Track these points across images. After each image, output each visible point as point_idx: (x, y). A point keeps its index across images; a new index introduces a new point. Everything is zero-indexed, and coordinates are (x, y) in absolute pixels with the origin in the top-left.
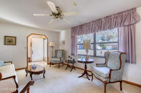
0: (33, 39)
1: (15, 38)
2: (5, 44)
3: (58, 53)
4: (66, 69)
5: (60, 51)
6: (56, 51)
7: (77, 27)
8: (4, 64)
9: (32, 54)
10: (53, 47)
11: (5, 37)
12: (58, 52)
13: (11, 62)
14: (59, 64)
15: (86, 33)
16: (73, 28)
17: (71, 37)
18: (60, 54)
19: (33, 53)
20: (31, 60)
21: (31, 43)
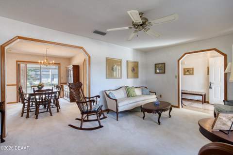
1: (164, 64)
2: (155, 73)
9: (210, 90)
11: (156, 64)
13: (155, 93)
19: (210, 87)
20: (207, 100)
21: (208, 68)
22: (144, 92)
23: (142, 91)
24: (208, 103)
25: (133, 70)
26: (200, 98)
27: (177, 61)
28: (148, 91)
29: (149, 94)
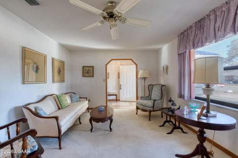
0: (121, 66)
1: (93, 67)
2: (83, 76)
3: (153, 91)
4: (163, 125)
5: (157, 86)
6: (151, 87)
7: (191, 27)
8: (78, 100)
9: (120, 90)
10: (145, 78)
11: (83, 67)
12: (154, 88)
13: (86, 98)
14: (150, 111)
15: (216, 38)
16: (182, 33)
17: (179, 55)
18: (157, 93)
19: (120, 88)
20: (118, 99)
21: (119, 74)
22: (74, 99)
23: (71, 97)
24: (119, 100)
25: (59, 72)
26: (114, 97)
27: (105, 66)
28: (78, 97)
29: (80, 101)
